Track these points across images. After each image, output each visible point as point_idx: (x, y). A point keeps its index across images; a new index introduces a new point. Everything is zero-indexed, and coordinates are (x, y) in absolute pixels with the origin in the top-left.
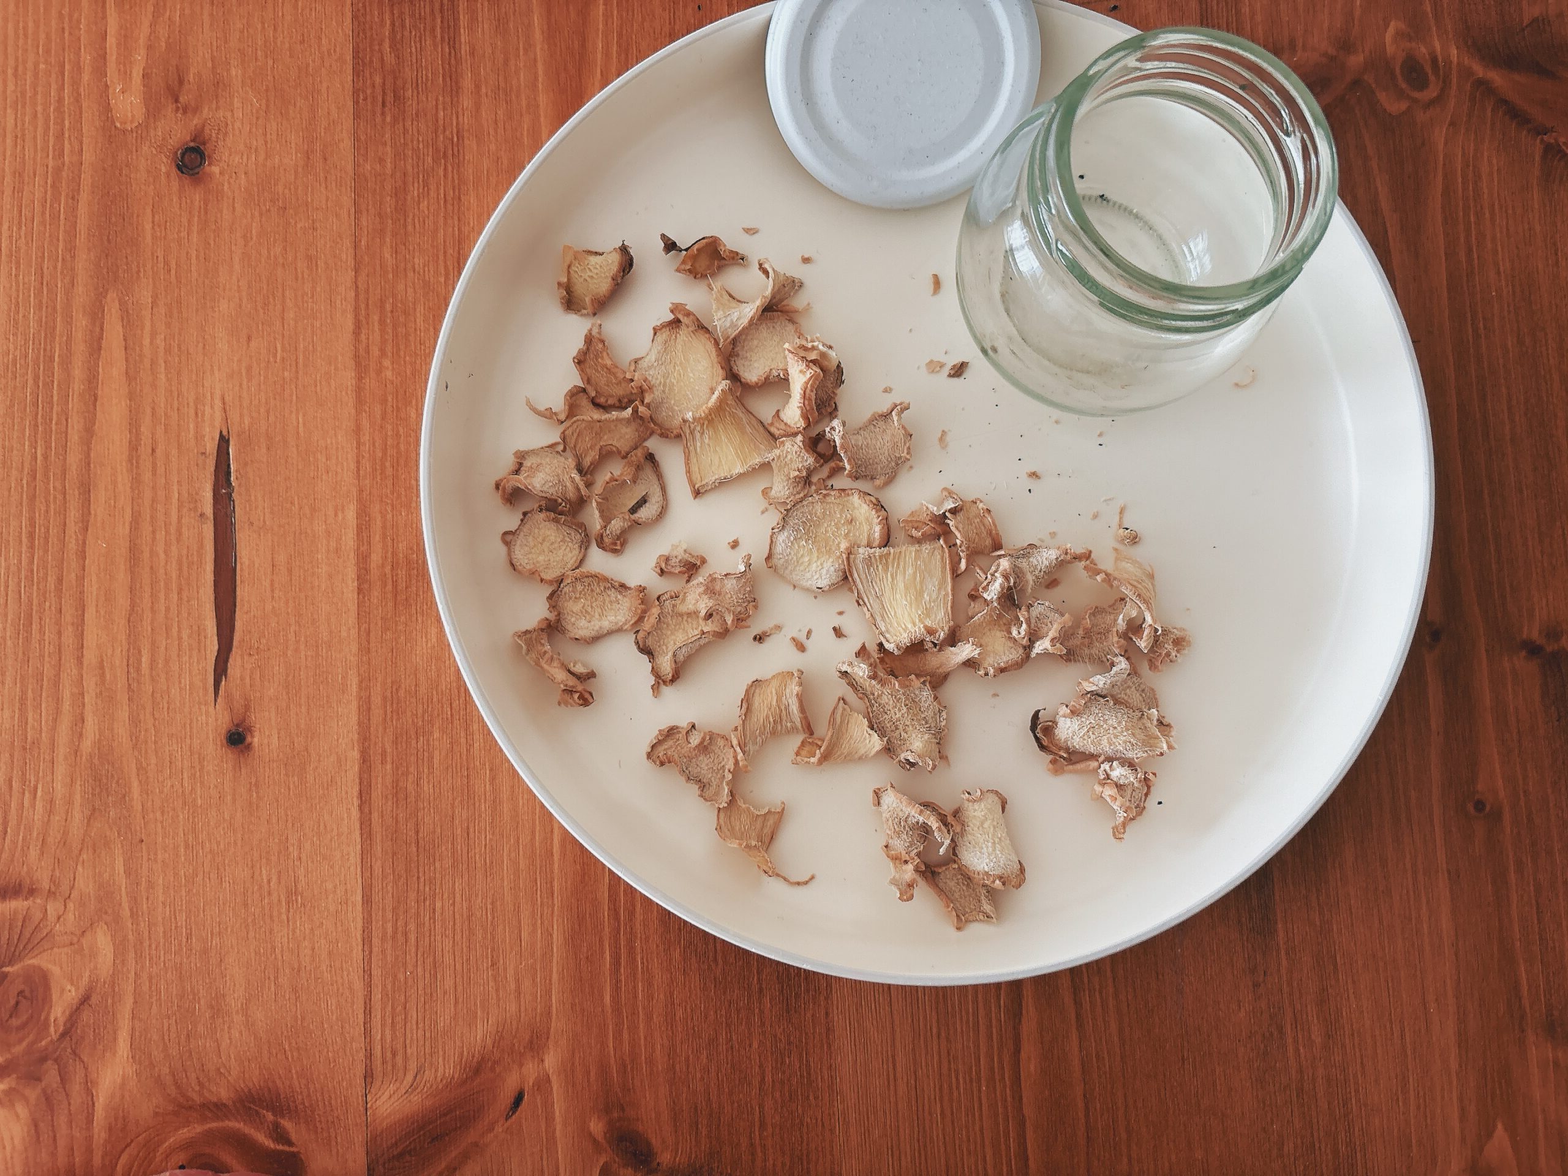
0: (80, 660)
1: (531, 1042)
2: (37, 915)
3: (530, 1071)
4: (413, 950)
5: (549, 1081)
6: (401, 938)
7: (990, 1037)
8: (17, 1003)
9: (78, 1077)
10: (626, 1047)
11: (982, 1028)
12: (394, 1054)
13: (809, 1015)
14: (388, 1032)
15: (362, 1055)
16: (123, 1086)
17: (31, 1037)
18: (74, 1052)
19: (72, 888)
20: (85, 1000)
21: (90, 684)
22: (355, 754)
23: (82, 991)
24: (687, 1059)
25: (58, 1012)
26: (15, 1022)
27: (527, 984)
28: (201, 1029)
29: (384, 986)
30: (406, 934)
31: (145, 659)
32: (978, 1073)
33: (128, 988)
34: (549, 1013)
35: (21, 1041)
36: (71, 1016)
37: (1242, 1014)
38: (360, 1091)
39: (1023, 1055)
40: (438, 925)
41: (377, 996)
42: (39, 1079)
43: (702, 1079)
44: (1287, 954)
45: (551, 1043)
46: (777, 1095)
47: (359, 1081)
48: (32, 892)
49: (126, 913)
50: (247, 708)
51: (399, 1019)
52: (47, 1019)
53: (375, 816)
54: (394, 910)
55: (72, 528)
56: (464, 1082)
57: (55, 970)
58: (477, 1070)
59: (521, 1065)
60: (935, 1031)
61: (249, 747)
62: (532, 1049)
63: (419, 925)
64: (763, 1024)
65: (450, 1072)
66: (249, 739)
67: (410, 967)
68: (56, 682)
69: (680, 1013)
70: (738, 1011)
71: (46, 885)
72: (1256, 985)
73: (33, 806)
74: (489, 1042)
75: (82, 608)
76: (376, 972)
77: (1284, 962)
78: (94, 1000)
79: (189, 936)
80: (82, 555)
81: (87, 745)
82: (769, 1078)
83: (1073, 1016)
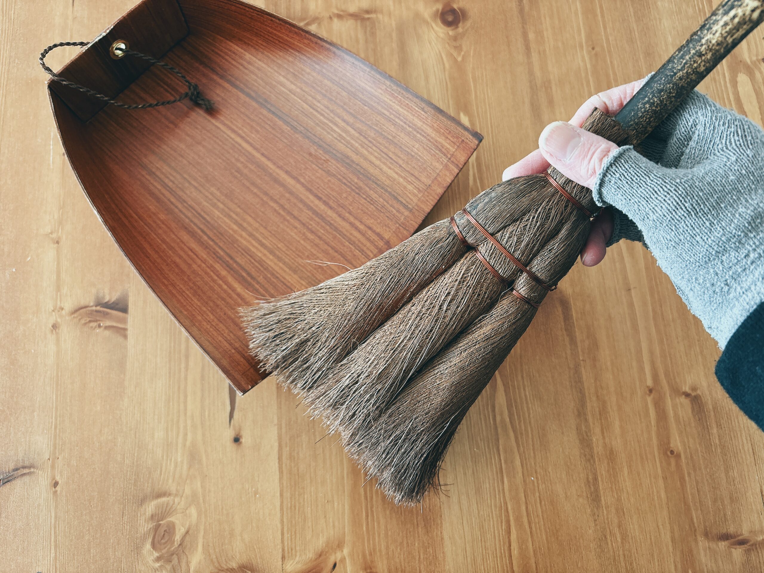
0: (185, 414)
1: (339, 545)
2: (171, 503)
3: (339, 556)
4: (297, 512)
5: (345, 558)
6: (293, 508)
7: (500, 541)
8: (164, 534)
9: (184, 561)
10: (372, 546)
11: (497, 538)
12: (292, 550)
13: (435, 533)
14: (289, 541)
15: (281, 550)
16: (200, 563)
17: (168, 547)
18: (183, 552)
19: (183, 492)
20: (187, 532)
21: (189, 422)
22: (276, 444)
23: (186, 529)
24: (393, 550)
25: (178, 538)
26: (163, 541)
27: (336, 524)
28: (226, 541)
29: (288, 525)
30: (295, 506)
31: (207, 413)
32: (496, 554)
33: (202, 528)
34: (345, 534)
35: (165, 548)
36: (182, 538)
37: (591, 531)
38: (280, 563)
39: (512, 548)
40: (306, 503)
41: (285, 529)
42: (171, 562)
43: (398, 557)
44: (606, 508)
45: (346, 545)
46: (425, 563)
47: (280, 560)
48: (170, 495)
49: (201, 501)
50: (240, 429)
51: (293, 537)
52: (174, 540)
53: (284, 465)
54: (291, 498)
55: (183, 370)
56: (316, 559)
57: (177, 522)
58: (320, 556)
59: (335, 553)
60: (480, 538)
61: (241, 443)
62: (339, 547)
63: (300, 503)
64: (419, 537)
65: (311, 556)
66: (241, 440)
67: (297, 519)
68: (178, 421)
69: (390, 533)
70: (410, 532)
71: (174, 492)
72: (595, 520)
73: (170, 464)
74: (324, 545)
75: (186, 396)
76: (285, 520)
77: (605, 511)
78: (190, 532)
79: (222, 509)
80: (186, 379)
81: (188, 443)
82: (422, 557)
83: (529, 533)
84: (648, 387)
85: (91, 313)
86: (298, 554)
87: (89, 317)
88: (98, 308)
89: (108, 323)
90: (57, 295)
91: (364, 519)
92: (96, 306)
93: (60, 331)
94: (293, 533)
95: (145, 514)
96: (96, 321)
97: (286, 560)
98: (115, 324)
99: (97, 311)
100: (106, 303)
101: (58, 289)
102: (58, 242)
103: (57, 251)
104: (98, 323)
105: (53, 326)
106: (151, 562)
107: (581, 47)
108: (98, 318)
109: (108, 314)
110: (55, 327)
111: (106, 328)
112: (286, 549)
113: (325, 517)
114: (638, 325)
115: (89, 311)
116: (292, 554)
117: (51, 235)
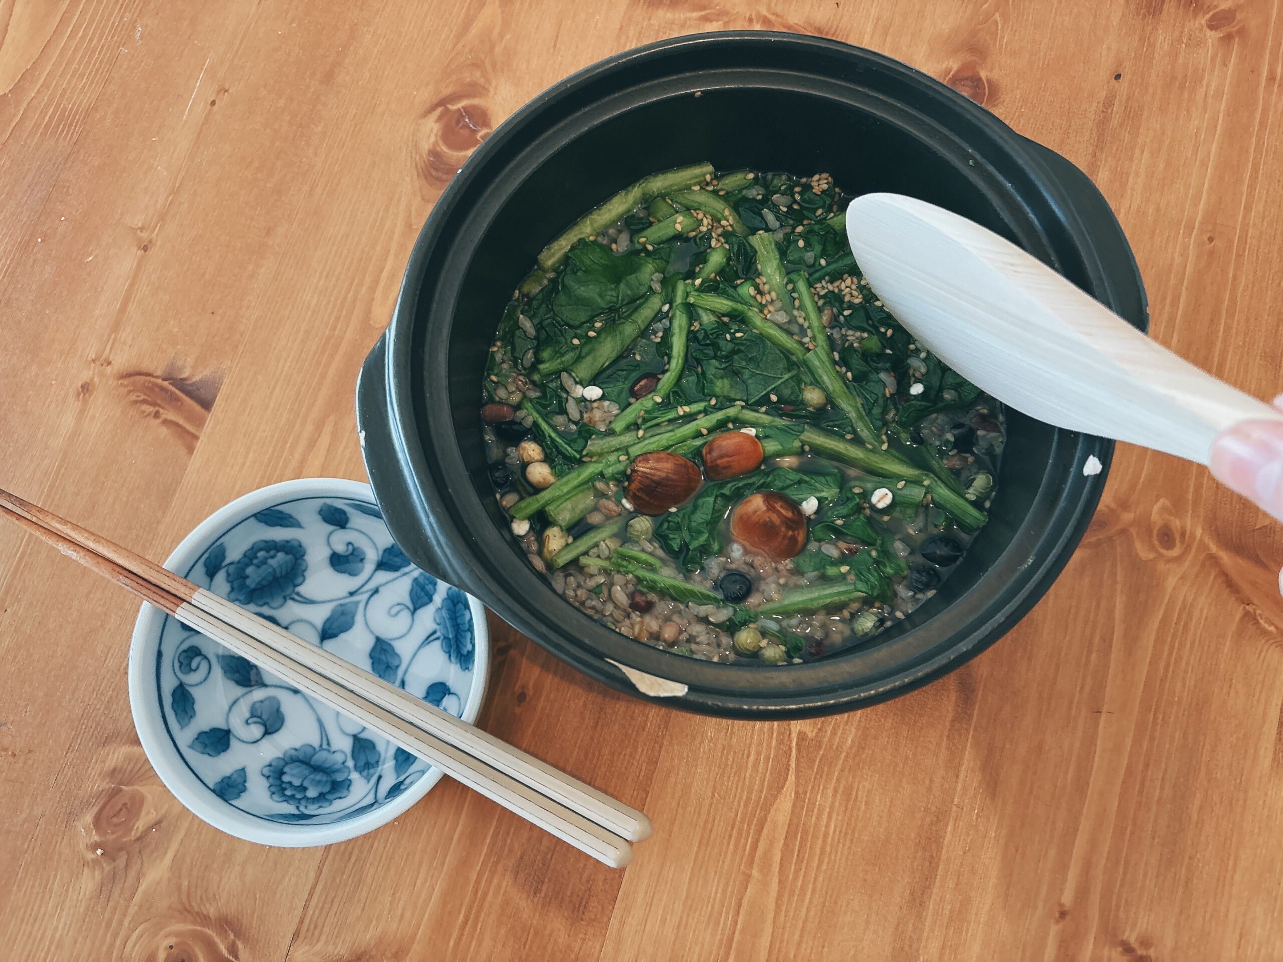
84: (1061, 905)
85: (152, 389)
86: (323, 938)
87: (145, 394)
88: (166, 384)
89: (171, 416)
90: (109, 337)
91: (458, 926)
92: (164, 379)
93: (92, 398)
94: (329, 900)
95: (104, 762)
96: (154, 404)
97: (298, 942)
98: (181, 421)
99: (162, 389)
100: (182, 379)
101: (116, 326)
102: (145, 249)
103: (139, 263)
104: (157, 408)
105: (82, 387)
106: (82, 846)
107: (1190, 228)
108: (159, 401)
109: (177, 399)
110: (86, 388)
111: (166, 422)
112: (307, 921)
113: (394, 894)
114: (1088, 783)
115: (150, 382)
116: (313, 934)
117: (139, 231)
